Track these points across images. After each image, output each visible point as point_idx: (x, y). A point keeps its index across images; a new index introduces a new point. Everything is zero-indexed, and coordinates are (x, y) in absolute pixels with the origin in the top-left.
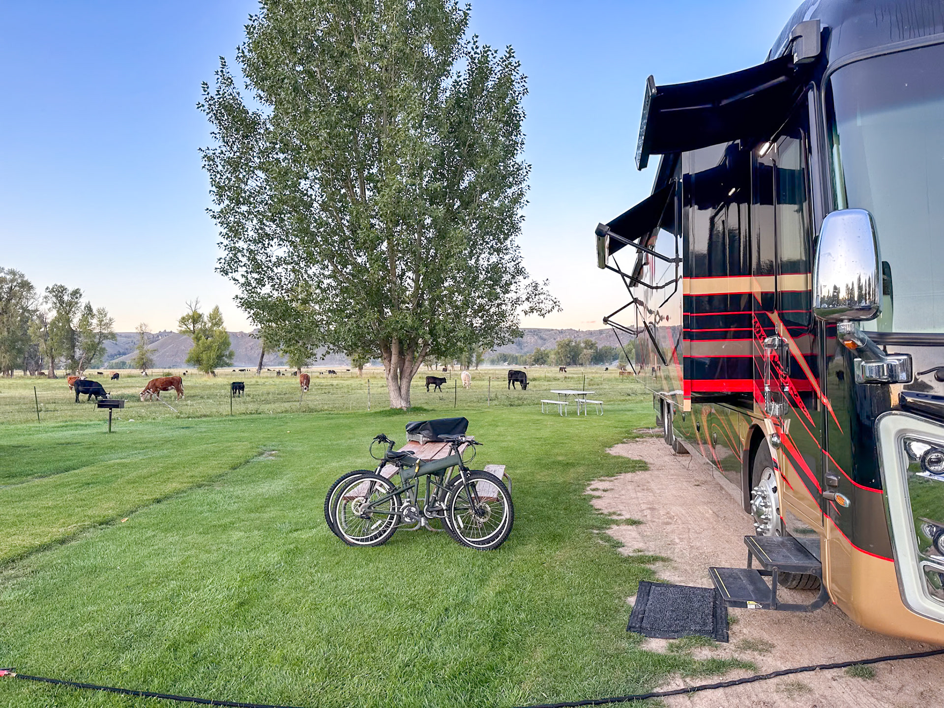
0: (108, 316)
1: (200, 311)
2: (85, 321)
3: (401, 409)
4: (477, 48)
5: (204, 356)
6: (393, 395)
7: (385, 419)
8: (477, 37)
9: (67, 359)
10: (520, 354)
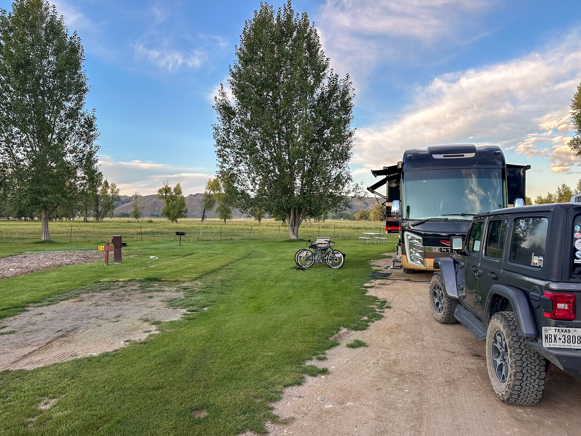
0: (117, 188)
1: (169, 186)
2: (104, 191)
3: (294, 239)
4: (332, 75)
5: (172, 212)
6: (291, 233)
7: (289, 243)
8: (332, 70)
9: (94, 211)
10: (351, 213)
